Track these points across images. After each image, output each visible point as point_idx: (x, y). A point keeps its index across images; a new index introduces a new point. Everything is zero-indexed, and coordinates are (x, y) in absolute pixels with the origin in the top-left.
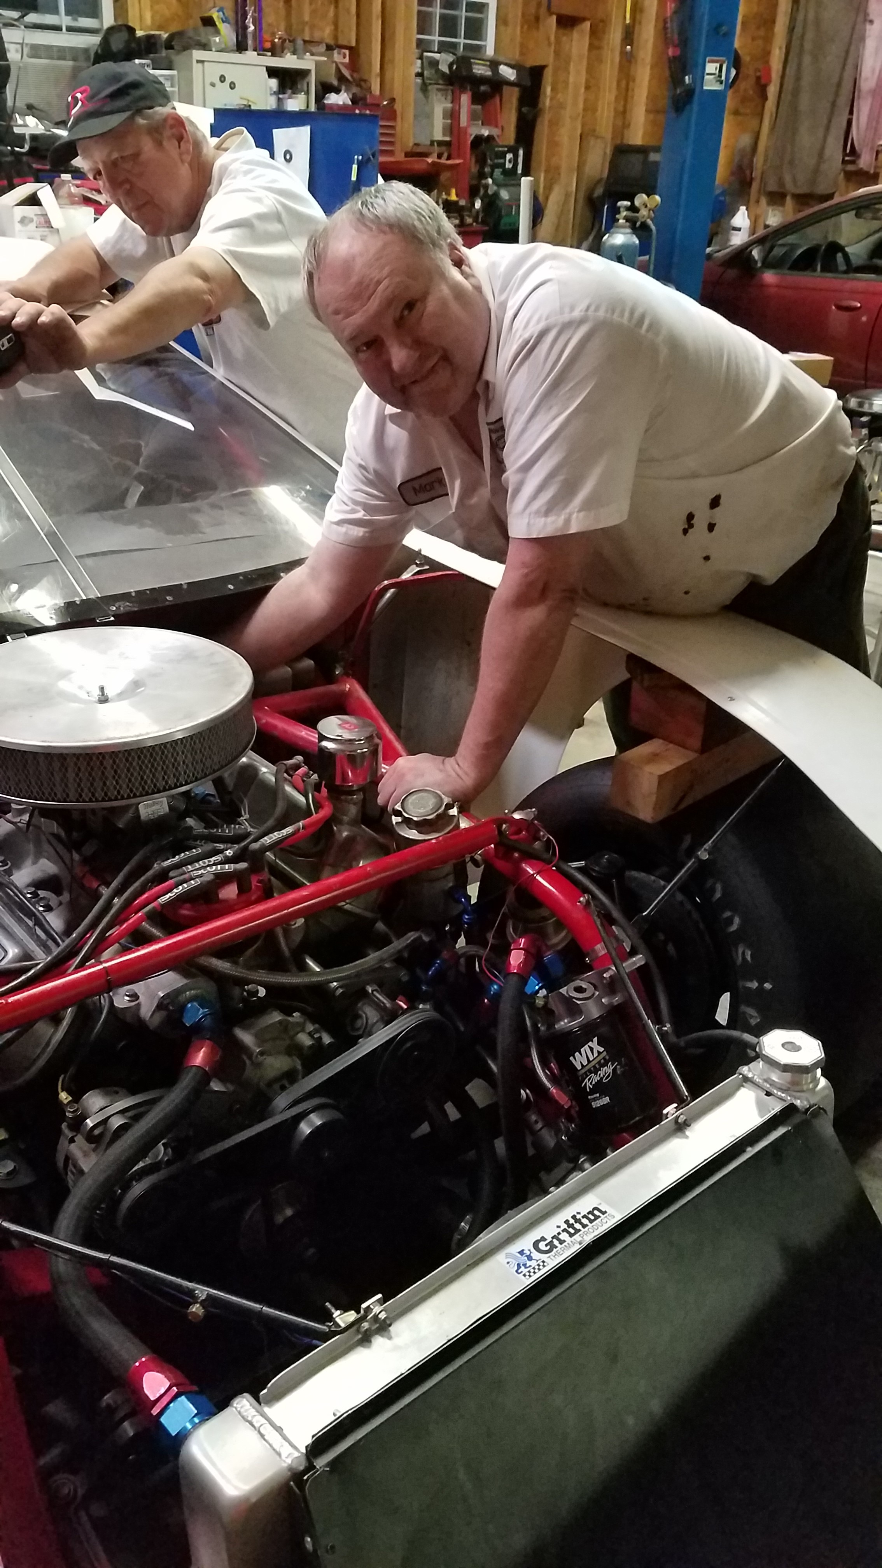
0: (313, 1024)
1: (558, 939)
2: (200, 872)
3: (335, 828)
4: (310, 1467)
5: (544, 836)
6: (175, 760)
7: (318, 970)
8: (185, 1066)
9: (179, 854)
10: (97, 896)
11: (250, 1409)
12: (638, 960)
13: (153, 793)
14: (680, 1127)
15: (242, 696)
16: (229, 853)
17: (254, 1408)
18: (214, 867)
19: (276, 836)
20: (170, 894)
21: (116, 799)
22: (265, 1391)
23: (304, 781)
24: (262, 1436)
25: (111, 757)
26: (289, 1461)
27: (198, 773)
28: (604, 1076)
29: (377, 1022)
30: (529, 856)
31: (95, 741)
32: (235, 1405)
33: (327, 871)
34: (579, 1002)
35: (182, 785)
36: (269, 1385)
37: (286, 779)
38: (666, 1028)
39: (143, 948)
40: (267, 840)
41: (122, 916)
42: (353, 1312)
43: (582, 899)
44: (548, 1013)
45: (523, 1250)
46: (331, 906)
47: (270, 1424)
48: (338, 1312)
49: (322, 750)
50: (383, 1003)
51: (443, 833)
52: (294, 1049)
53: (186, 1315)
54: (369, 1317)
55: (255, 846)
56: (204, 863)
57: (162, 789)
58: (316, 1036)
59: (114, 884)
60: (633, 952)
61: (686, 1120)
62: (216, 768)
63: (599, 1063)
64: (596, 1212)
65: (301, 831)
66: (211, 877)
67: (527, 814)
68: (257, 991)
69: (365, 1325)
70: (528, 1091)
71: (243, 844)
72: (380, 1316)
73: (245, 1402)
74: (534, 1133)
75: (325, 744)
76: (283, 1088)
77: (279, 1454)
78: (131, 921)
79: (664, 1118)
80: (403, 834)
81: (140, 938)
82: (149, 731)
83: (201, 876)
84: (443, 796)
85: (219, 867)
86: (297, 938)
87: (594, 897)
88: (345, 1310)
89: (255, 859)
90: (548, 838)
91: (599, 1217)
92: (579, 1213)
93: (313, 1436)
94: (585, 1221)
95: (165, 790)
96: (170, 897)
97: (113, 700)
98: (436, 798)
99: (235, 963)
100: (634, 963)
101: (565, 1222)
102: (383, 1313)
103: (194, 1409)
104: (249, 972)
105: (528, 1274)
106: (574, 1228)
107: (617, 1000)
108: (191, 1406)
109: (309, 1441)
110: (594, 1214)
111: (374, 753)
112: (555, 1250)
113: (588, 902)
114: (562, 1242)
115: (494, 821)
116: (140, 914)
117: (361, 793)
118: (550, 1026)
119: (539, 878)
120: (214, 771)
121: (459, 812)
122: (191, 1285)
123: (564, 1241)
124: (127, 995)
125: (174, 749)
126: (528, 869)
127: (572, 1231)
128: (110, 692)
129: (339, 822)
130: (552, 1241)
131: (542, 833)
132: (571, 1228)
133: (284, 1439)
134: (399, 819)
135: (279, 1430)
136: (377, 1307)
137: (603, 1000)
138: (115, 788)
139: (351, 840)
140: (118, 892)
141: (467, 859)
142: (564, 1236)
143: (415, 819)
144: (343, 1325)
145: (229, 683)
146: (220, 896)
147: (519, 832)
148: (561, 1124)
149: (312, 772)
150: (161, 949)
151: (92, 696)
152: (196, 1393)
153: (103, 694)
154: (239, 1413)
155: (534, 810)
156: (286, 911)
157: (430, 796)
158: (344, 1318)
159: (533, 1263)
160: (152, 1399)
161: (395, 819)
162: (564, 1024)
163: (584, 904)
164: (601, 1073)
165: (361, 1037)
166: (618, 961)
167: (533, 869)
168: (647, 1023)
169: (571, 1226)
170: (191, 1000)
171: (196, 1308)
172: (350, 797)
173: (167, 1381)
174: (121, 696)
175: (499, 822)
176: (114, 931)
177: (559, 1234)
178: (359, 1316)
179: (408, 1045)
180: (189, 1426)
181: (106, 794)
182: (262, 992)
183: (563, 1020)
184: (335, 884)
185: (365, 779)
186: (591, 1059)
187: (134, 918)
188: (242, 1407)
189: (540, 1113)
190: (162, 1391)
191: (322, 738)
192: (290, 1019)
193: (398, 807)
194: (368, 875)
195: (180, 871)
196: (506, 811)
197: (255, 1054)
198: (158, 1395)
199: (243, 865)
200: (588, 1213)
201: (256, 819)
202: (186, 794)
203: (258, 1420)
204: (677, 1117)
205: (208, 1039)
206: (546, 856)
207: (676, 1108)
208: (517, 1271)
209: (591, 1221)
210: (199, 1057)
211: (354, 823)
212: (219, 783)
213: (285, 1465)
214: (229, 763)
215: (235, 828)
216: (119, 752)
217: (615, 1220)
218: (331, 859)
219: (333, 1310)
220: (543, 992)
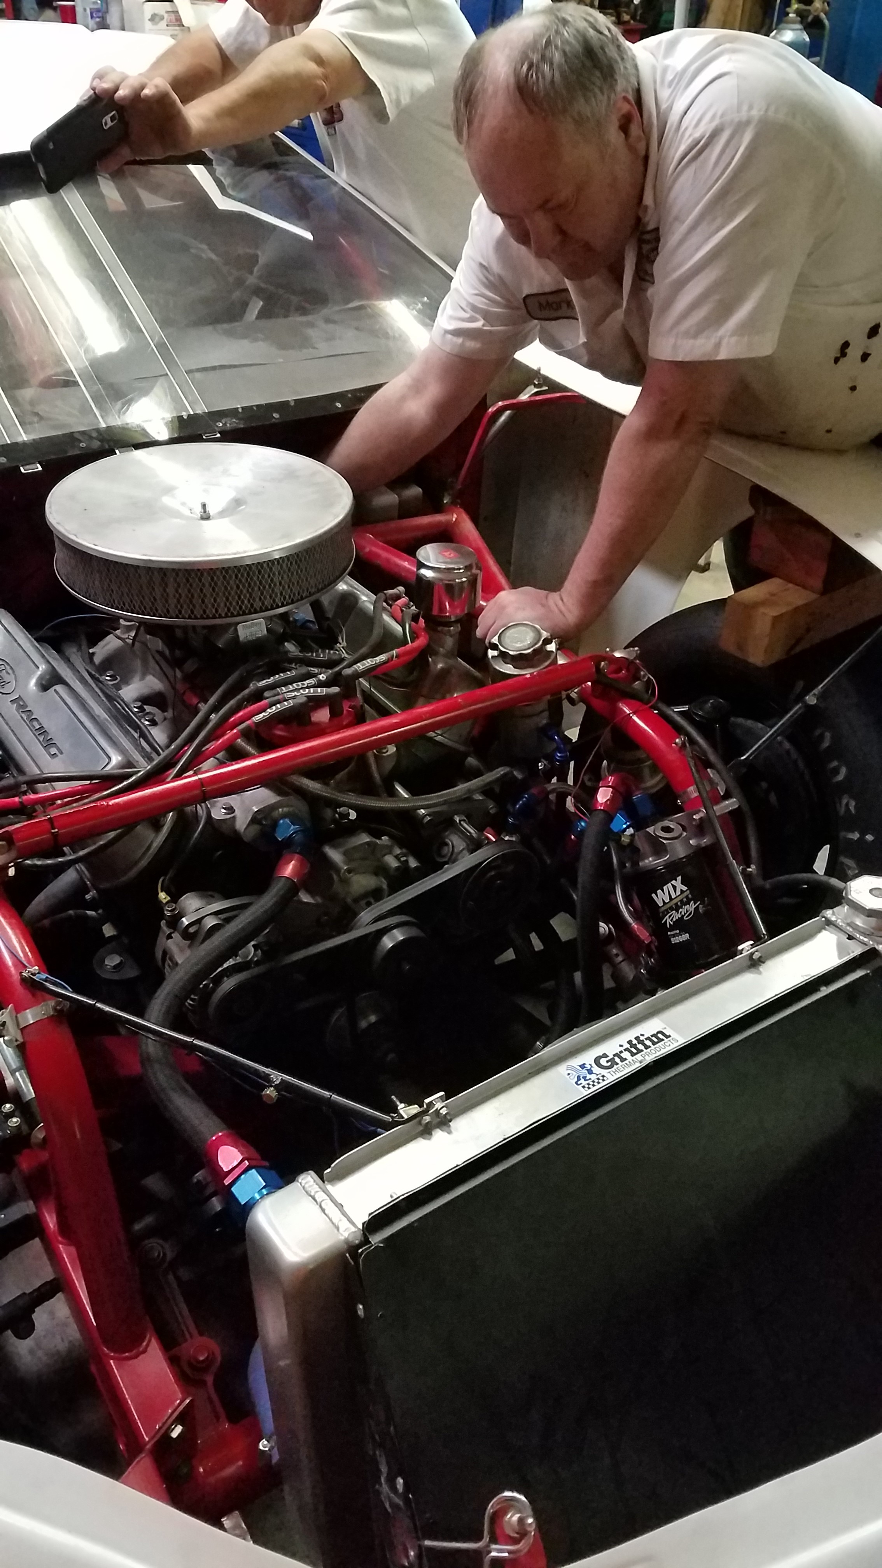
0: (401, 848)
1: (652, 782)
2: (293, 694)
3: (430, 659)
4: (366, 1241)
5: (644, 676)
6: (272, 580)
7: (407, 796)
8: (275, 876)
9: (274, 675)
10: (196, 711)
11: (313, 1185)
12: (731, 804)
13: (250, 613)
14: (754, 963)
15: (341, 517)
16: (322, 677)
17: (317, 1184)
18: (307, 690)
19: (369, 663)
20: (264, 714)
21: (214, 617)
22: (329, 1170)
23: (402, 611)
24: (323, 1210)
25: (209, 574)
26: (346, 1235)
27: (294, 594)
28: (685, 914)
29: (463, 849)
30: (629, 696)
31: (194, 557)
32: (300, 1181)
33: (421, 701)
34: (665, 842)
35: (278, 607)
36: (333, 1165)
37: (384, 609)
38: (750, 870)
39: (236, 764)
40: (360, 666)
41: (219, 732)
42: (416, 1106)
43: (677, 740)
44: (632, 851)
45: (584, 1064)
46: (421, 735)
47: (331, 1199)
48: (403, 1105)
49: (420, 579)
50: (470, 832)
51: (539, 669)
52: (381, 870)
53: (261, 1097)
54: (430, 1112)
55: (348, 671)
56: (298, 685)
57: (258, 609)
58: (403, 859)
59: (212, 700)
60: (727, 796)
61: (760, 957)
62: (313, 590)
63: (681, 901)
64: (660, 1036)
65: (394, 659)
66: (304, 699)
67: (629, 653)
68: (349, 814)
69: (427, 1119)
70: (611, 926)
71: (337, 669)
72: (441, 1111)
73: (309, 1178)
74: (614, 966)
75: (423, 571)
76: (369, 904)
77: (338, 1229)
78: (226, 737)
79: (738, 953)
80: (497, 668)
81: (236, 754)
82: (246, 549)
83: (294, 698)
84: (542, 631)
85: (312, 690)
86: (389, 766)
87: (692, 741)
88: (410, 1104)
89: (348, 685)
90: (649, 678)
91: (663, 1040)
92: (642, 1035)
93: (370, 1215)
94: (648, 1043)
95: (262, 611)
96: (264, 716)
97: (213, 518)
98: (533, 631)
99: (326, 784)
100: (727, 806)
101: (628, 1042)
102: (445, 1109)
103: (262, 1181)
104: (339, 794)
105: (587, 1086)
106: (636, 1048)
107: (705, 841)
108: (260, 1178)
109: (366, 1218)
110: (658, 1037)
111: (473, 582)
112: (615, 1067)
113: (684, 744)
114: (623, 1060)
115: (591, 658)
116: (235, 731)
117: (459, 625)
118: (635, 864)
119: (635, 718)
120: (311, 594)
121: (557, 649)
122: (267, 1070)
123: (626, 1059)
124: (224, 808)
125: (271, 569)
126: (625, 709)
127: (635, 1051)
128: (212, 510)
129: (435, 653)
130: (613, 1059)
131: (642, 673)
132: (633, 1048)
133: (343, 1214)
134: (495, 653)
135: (340, 1207)
136: (439, 1103)
137: (691, 842)
138: (213, 606)
139: (445, 672)
140: (215, 709)
141: (564, 696)
142: (626, 1055)
143: (511, 653)
144: (406, 1117)
145: (328, 504)
146: (312, 719)
147: (619, 670)
148: (641, 959)
149: (412, 604)
150: (253, 765)
151: (194, 513)
152: (265, 1167)
153: (205, 512)
154: (304, 1188)
155: (636, 648)
156: (375, 737)
157: (528, 630)
158: (406, 1111)
159: (593, 1077)
160: (225, 1170)
161: (491, 653)
162: (650, 862)
163: (680, 745)
164: (683, 911)
165: (446, 863)
166: (708, 804)
167: (630, 709)
168: (732, 863)
169: (634, 1046)
170: (284, 816)
171: (270, 1092)
172: (446, 629)
173: (239, 1154)
174: (222, 514)
175: (597, 659)
176: (212, 746)
177: (621, 1052)
178: (421, 1109)
179: (493, 873)
180: (257, 1196)
181: (205, 612)
182: (353, 815)
183: (648, 858)
184: (427, 712)
185: (463, 610)
186: (673, 897)
187: (229, 734)
188: (306, 1183)
189: (621, 947)
190: (235, 1163)
191: (421, 565)
192: (378, 841)
193: (495, 640)
194: (460, 707)
195: (274, 692)
196: (608, 649)
197: (343, 871)
198: (231, 1167)
199: (335, 690)
200: (652, 1036)
201: (352, 647)
202: (284, 617)
203: (320, 1196)
204: (752, 954)
205: (298, 853)
206: (646, 697)
207: (751, 945)
208: (576, 1083)
209: (654, 1043)
210: (289, 869)
211: (449, 655)
212: (316, 606)
213: (343, 1238)
214: (326, 586)
215: (329, 653)
216: (217, 569)
217: (676, 1044)
218: (425, 691)
219: (398, 1103)
220: (631, 831)
